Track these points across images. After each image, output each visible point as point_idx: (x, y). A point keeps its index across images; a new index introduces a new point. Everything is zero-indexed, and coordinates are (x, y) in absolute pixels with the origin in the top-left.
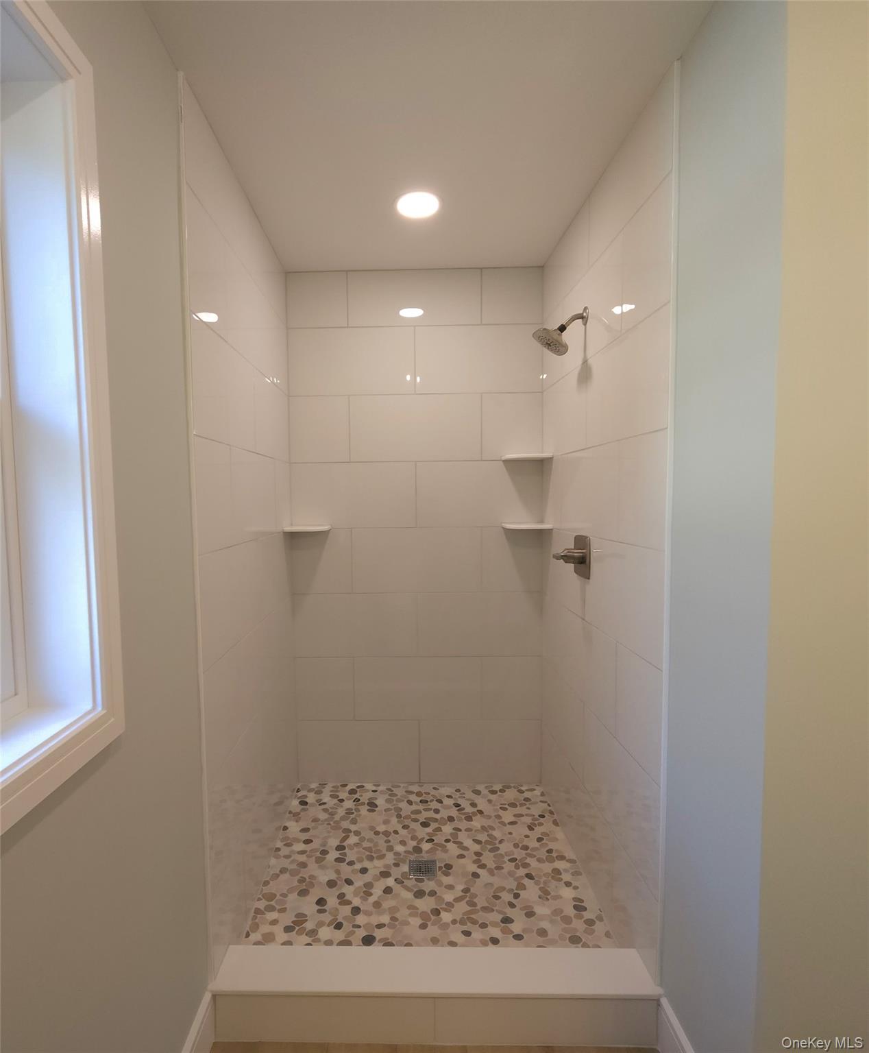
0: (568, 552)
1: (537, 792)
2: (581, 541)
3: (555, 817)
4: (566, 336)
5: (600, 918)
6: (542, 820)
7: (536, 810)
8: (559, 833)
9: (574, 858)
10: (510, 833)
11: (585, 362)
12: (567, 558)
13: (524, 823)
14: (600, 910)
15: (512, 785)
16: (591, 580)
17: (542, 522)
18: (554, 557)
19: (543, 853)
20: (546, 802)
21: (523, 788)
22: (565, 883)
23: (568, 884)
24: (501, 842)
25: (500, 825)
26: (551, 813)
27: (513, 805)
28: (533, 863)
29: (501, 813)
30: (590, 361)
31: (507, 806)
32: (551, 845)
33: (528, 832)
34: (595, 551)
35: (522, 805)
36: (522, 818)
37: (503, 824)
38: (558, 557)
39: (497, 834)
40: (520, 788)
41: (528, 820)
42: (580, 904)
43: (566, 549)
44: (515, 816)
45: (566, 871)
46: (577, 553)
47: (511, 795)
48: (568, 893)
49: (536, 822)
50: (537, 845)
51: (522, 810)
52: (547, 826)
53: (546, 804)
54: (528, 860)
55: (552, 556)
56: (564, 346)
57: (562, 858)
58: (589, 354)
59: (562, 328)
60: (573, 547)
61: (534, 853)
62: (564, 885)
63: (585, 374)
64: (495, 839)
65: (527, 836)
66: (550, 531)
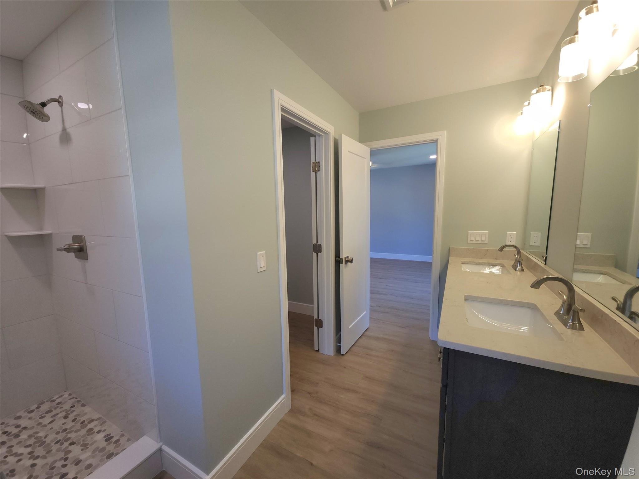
0: (69, 246)
1: (66, 395)
2: (78, 239)
3: (82, 402)
4: (46, 110)
5: (123, 435)
6: (73, 409)
7: (67, 407)
8: (87, 409)
9: (100, 416)
10: (52, 428)
11: (64, 130)
12: (68, 250)
13: (60, 417)
14: (121, 432)
15: (45, 401)
16: (89, 260)
17: (41, 229)
18: (58, 250)
19: (79, 425)
20: (74, 398)
21: (54, 398)
22: (96, 433)
23: (99, 432)
24: (46, 437)
25: (42, 428)
26: (79, 401)
27: (50, 411)
28: (73, 435)
29: (41, 421)
30: (68, 130)
31: (44, 415)
32: (82, 419)
33: (64, 421)
34: (89, 244)
35: (55, 408)
36: (58, 416)
37: (45, 426)
38: (60, 250)
39: (42, 434)
40: (52, 399)
41: (64, 414)
42: (110, 436)
43: (67, 244)
44: (52, 417)
45: (96, 426)
46: (76, 246)
47: (45, 407)
48: (101, 436)
49: (69, 412)
50: (73, 424)
51: (58, 410)
52: (78, 410)
53: (74, 399)
54: (69, 436)
55: (56, 250)
56: (46, 116)
57: (92, 421)
58: (67, 125)
59: (44, 105)
60: (72, 243)
61: (72, 430)
62: (97, 434)
63: (65, 138)
64: (41, 437)
65: (65, 423)
66: (50, 235)
